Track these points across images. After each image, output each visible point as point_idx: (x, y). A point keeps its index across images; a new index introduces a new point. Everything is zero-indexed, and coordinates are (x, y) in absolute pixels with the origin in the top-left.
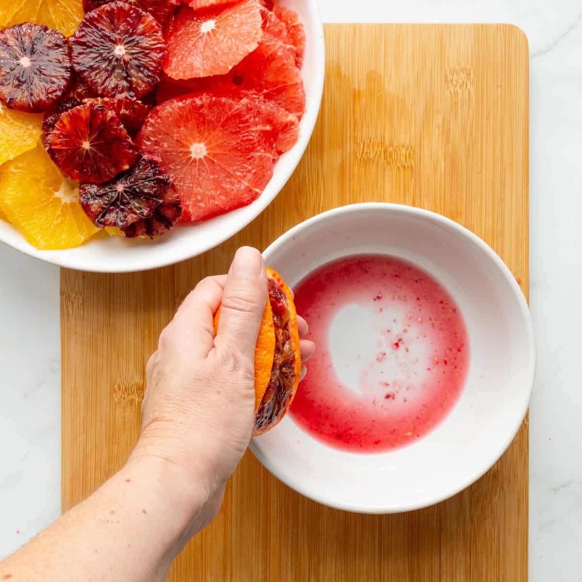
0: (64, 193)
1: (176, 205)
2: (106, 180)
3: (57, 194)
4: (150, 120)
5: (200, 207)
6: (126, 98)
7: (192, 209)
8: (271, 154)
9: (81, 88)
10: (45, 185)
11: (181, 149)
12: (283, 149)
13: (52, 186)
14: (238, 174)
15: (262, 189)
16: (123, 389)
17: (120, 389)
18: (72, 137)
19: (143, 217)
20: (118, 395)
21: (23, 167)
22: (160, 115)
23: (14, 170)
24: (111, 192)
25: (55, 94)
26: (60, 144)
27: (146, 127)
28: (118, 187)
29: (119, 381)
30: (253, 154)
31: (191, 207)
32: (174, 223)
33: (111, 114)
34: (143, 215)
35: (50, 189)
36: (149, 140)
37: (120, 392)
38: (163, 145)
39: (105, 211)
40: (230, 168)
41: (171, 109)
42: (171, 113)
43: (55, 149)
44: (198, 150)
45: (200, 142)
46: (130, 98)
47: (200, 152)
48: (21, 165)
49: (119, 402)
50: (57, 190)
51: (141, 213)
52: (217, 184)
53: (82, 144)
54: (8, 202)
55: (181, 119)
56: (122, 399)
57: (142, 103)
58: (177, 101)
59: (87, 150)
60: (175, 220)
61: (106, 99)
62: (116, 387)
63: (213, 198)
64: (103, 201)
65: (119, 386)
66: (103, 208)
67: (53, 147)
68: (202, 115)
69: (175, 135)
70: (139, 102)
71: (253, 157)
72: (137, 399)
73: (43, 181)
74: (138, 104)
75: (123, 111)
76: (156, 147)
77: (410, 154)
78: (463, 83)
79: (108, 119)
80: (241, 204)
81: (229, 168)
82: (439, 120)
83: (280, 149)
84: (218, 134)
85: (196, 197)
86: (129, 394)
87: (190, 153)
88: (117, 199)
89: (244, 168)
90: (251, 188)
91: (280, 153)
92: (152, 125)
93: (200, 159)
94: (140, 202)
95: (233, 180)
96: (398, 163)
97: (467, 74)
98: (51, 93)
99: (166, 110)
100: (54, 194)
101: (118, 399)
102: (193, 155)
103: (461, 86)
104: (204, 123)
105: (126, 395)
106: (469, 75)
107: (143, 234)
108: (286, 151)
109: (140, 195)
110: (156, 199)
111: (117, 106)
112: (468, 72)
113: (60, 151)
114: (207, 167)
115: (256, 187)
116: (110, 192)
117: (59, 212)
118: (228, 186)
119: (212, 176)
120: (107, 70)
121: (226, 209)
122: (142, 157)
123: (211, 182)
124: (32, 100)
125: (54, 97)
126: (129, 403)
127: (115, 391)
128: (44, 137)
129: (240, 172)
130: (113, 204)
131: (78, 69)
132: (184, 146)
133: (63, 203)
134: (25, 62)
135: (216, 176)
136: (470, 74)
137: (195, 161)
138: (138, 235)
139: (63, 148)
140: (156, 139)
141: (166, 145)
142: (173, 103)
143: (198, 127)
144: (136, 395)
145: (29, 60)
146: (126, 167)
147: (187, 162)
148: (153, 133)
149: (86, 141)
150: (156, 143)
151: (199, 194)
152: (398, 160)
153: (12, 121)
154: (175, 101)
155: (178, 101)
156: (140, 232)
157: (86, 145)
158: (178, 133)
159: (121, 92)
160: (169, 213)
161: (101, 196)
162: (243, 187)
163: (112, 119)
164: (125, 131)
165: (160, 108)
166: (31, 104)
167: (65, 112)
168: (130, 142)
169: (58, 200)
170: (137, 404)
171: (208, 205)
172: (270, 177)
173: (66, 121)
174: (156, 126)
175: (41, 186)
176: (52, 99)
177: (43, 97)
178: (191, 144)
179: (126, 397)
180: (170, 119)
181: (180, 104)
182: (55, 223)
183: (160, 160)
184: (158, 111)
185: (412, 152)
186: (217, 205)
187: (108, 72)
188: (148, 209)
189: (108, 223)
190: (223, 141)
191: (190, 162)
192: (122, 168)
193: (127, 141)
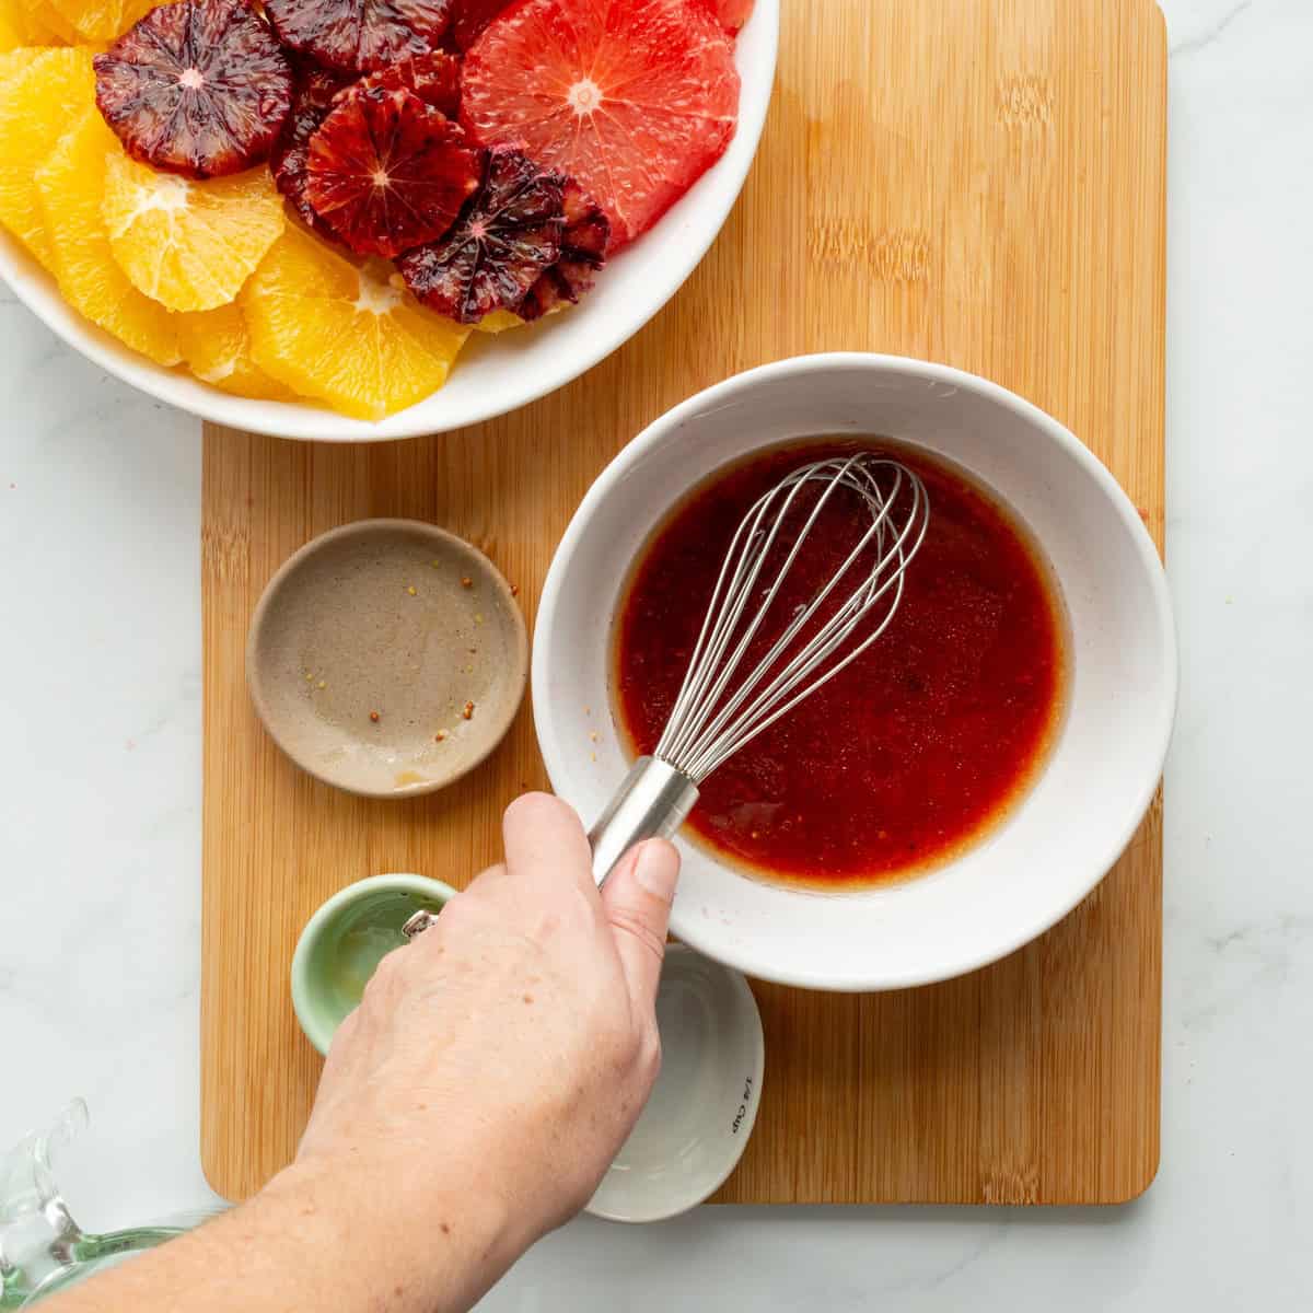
0: (372, 297)
1: (594, 216)
2: (446, 226)
3: (360, 306)
4: (471, 80)
5: (636, 201)
6: (414, 55)
7: (624, 214)
8: (720, 39)
9: (317, 80)
10: (333, 296)
11: (552, 110)
12: (734, 23)
13: (344, 295)
14: (681, 103)
15: (734, 113)
18: (349, 175)
19: (547, 265)
21: (278, 278)
22: (486, 62)
23: (265, 292)
24: (465, 246)
25: (275, 111)
26: (331, 198)
27: (469, 95)
28: (473, 231)
30: (690, 54)
31: (619, 209)
32: (603, 253)
33: (398, 97)
34: (545, 261)
35: (343, 300)
36: (485, 119)
38: (515, 116)
39: (471, 286)
40: (661, 100)
41: (502, 42)
42: (503, 50)
43: (325, 213)
44: (585, 95)
45: (580, 79)
46: (418, 51)
47: (590, 98)
48: (272, 277)
50: (356, 297)
51: (539, 257)
52: (650, 143)
53: (372, 180)
54: (284, 354)
55: (526, 52)
57: (444, 53)
58: (505, 21)
59: (385, 186)
60: (602, 247)
61: (377, 75)
63: (653, 170)
64: (458, 269)
66: (465, 283)
67: (319, 213)
68: (563, 26)
69: (529, 87)
70: (439, 52)
71: (692, 59)
73: (326, 292)
74: (437, 58)
75: (419, 81)
76: (506, 126)
77: (921, 253)
78: (1032, 107)
79: (400, 107)
80: (708, 159)
81: (657, 103)
82: (981, 184)
83: (731, 25)
84: (607, 51)
85: (621, 187)
87: (570, 109)
88: (482, 254)
89: (684, 87)
90: (716, 119)
91: (733, 32)
92: (480, 88)
93: (596, 113)
94: (529, 238)
95: (676, 120)
96: (897, 272)
97: (1039, 88)
98: (269, 112)
99: (493, 48)
100: (353, 308)
102: (580, 111)
103: (1027, 114)
104: (571, 37)
106: (1043, 91)
107: (554, 303)
108: (741, 27)
109: (523, 225)
110: (555, 219)
111: (404, 76)
112: (1042, 86)
113: (336, 214)
114: (615, 120)
115: (723, 113)
116: (462, 247)
117: (379, 337)
118: (672, 136)
119: (633, 133)
120: (353, 20)
121: (685, 183)
122: (489, 154)
123: (635, 144)
124: (239, 142)
125: (281, 118)
128: (292, 203)
129: (681, 99)
130: (480, 265)
131: (298, 43)
132: (553, 101)
133: (378, 318)
134: (191, 79)
135: (641, 128)
136: (1045, 89)
137: (586, 119)
138: (546, 309)
139: (341, 205)
140: (499, 111)
141: (521, 115)
142: (500, 27)
143: (563, 50)
145: (196, 71)
146: (473, 185)
147: (574, 128)
148: (490, 103)
149: (377, 172)
150: (502, 120)
151: (625, 176)
152: (898, 264)
153: (218, 200)
154: (501, 23)
155: (508, 20)
156: (547, 302)
157: (381, 179)
158: (532, 78)
159: (398, 48)
160: (587, 239)
161: (450, 263)
162: (700, 124)
163: (408, 103)
164: (441, 117)
165: (478, 48)
166: (244, 151)
167: (314, 134)
168: (459, 134)
169: (365, 315)
171: (650, 189)
172: (738, 83)
173: (323, 151)
174: (489, 84)
175: (326, 302)
176: (278, 122)
177: (260, 127)
178: (566, 91)
180: (508, 61)
181: (516, 23)
182: (381, 358)
183: (526, 145)
184: (477, 58)
185: (925, 250)
186: (666, 182)
187: (355, 22)
188: (549, 244)
189: (487, 306)
190: (621, 58)
191: (579, 126)
192: (465, 190)
193: (453, 134)
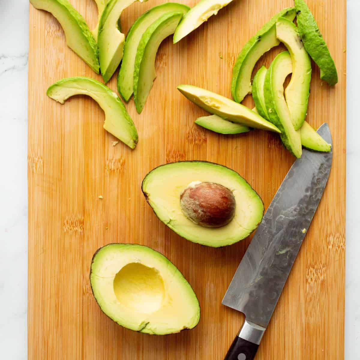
16: (70, 223)
17: (68, 223)
20: (67, 228)
29: (67, 218)
37: (68, 225)
49: (67, 232)
56: (69, 230)
62: (65, 221)
65: (67, 222)
72: (79, 230)
86: (74, 226)
101: (67, 230)
105: (72, 227)
126: (74, 233)
127: (64, 224)
144: (79, 227)
170: (79, 234)
179: (72, 229)
